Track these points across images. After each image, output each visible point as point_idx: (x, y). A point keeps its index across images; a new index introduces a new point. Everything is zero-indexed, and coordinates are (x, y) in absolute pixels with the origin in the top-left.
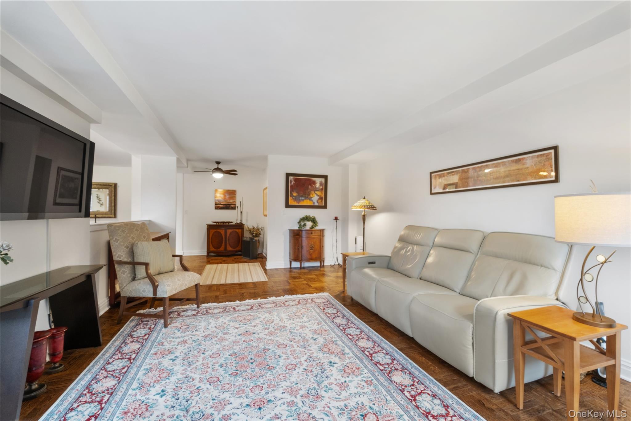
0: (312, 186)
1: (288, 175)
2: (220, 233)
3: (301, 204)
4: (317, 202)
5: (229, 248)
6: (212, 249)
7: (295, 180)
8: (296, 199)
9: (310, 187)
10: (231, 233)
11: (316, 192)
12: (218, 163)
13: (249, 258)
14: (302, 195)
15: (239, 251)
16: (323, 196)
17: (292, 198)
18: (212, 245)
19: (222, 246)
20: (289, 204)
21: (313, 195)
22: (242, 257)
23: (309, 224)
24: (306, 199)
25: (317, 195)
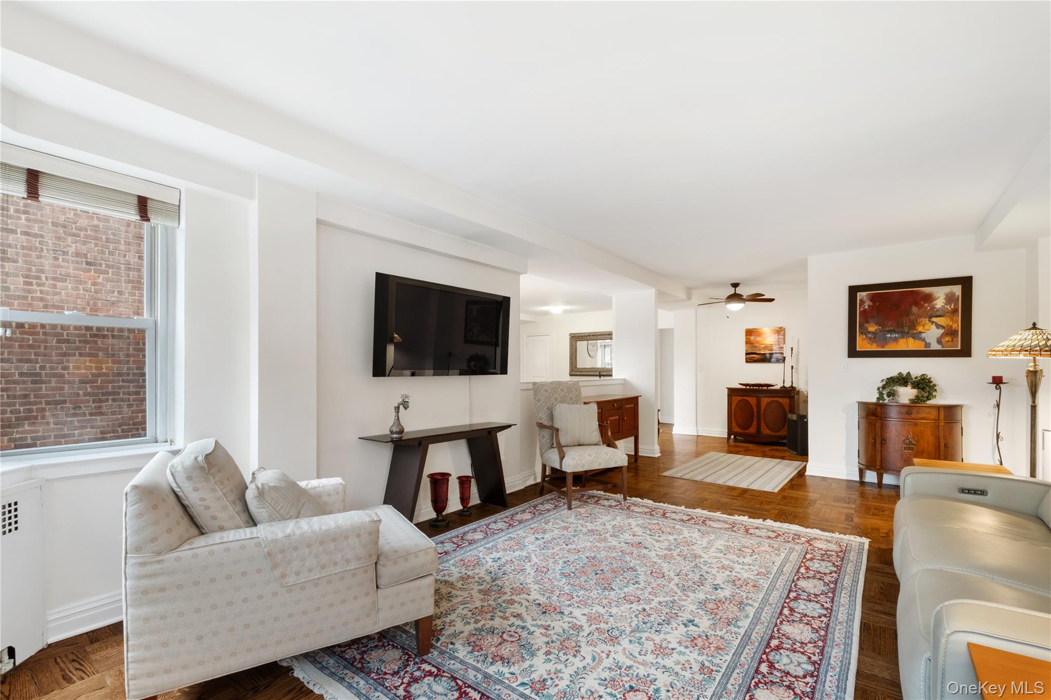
0: (921, 307)
1: (853, 291)
2: (748, 402)
3: (890, 347)
4: (939, 341)
5: (766, 431)
6: (736, 429)
7: (873, 298)
8: (875, 338)
9: (915, 309)
10: (768, 405)
11: (934, 319)
12: (735, 285)
13: (795, 453)
14: (891, 328)
15: (784, 438)
16: (958, 325)
17: (864, 337)
18: (736, 423)
19: (753, 426)
20: (858, 350)
21: (926, 327)
22: (787, 449)
23: (906, 394)
24: (903, 337)
25: (938, 326)
